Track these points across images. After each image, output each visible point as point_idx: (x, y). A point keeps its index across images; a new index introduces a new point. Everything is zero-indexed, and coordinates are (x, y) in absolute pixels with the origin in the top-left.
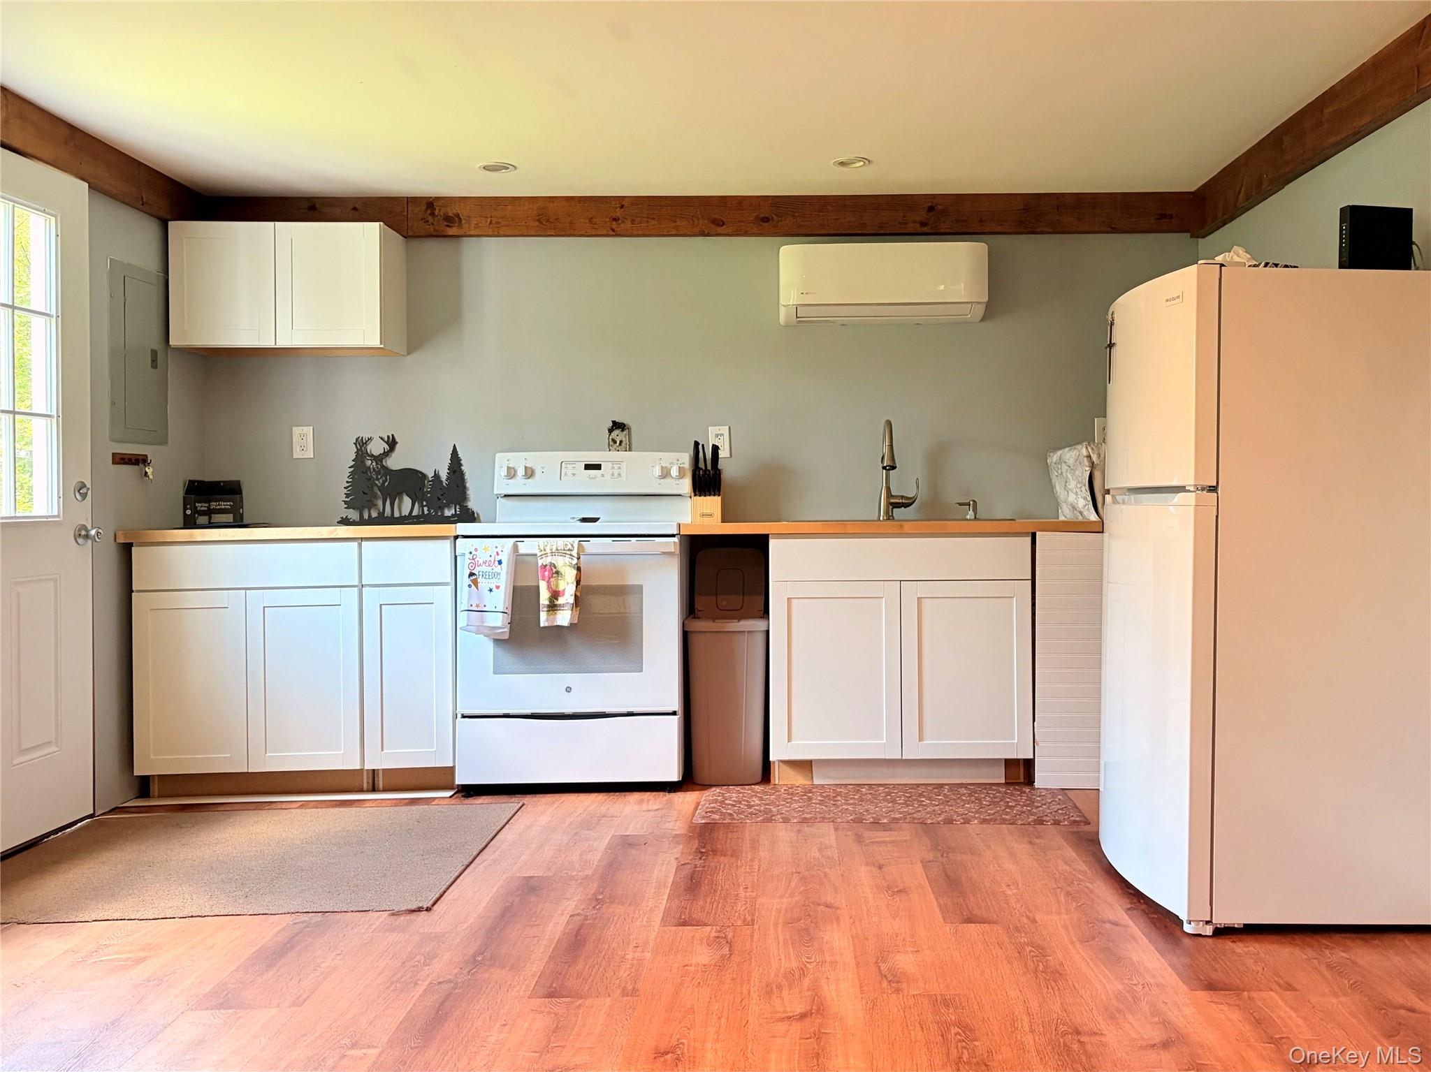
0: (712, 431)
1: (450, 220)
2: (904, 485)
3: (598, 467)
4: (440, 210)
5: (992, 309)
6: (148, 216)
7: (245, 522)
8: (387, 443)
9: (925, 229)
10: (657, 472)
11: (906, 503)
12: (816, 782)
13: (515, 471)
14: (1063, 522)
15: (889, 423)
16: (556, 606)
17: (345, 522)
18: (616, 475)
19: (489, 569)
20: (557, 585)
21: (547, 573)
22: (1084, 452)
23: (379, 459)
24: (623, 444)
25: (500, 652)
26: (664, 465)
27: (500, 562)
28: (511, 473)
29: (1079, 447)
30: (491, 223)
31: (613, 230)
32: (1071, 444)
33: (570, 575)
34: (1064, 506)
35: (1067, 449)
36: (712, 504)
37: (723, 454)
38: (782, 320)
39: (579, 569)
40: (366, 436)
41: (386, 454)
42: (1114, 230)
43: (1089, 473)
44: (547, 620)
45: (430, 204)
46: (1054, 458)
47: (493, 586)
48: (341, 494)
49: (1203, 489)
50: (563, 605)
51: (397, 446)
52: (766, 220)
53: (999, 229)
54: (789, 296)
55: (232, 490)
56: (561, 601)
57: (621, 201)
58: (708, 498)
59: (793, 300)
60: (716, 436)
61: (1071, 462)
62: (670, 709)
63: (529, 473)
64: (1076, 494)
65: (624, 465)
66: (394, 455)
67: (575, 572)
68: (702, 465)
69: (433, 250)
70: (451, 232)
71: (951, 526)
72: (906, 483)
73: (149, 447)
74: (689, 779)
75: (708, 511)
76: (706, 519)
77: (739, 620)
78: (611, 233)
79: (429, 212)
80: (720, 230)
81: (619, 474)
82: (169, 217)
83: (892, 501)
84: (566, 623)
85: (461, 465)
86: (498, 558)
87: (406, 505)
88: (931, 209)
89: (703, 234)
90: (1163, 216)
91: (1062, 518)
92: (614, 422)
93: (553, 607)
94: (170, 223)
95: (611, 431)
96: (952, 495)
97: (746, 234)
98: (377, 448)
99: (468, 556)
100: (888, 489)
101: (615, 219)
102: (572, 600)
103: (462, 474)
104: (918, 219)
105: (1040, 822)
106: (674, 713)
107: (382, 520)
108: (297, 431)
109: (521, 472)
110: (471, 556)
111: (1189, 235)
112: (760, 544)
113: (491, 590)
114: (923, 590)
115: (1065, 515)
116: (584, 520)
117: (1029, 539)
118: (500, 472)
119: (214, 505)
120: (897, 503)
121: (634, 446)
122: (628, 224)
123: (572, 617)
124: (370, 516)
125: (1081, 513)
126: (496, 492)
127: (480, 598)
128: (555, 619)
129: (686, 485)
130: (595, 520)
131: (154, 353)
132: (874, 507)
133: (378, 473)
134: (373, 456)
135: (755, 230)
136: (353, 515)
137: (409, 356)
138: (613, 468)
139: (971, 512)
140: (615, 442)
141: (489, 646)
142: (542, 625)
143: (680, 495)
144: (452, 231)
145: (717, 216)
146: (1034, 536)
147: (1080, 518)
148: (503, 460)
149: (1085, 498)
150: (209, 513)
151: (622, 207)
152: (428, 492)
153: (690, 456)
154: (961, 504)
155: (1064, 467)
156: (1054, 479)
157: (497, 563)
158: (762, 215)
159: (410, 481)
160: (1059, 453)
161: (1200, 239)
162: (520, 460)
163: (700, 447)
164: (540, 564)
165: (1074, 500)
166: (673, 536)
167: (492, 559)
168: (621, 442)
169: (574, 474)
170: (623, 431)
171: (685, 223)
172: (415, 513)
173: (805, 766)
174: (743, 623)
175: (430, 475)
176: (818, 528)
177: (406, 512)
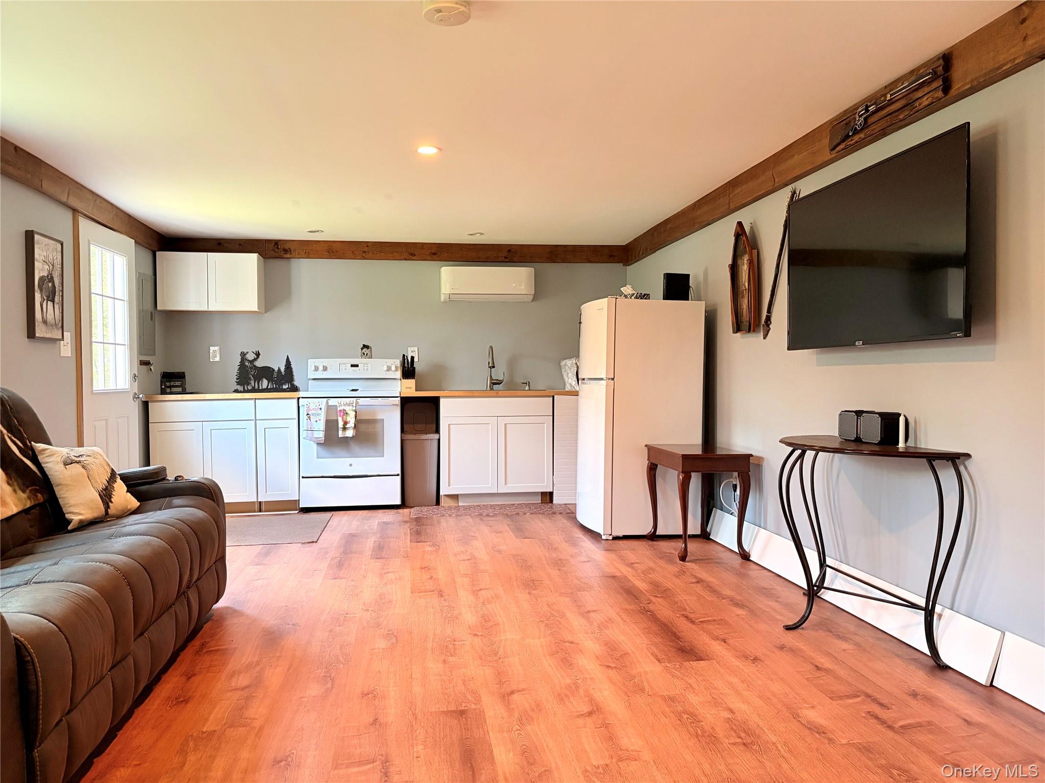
0: (410, 349)
1: (286, 251)
2: (498, 374)
3: (357, 366)
4: (281, 246)
5: (535, 298)
6: (145, 248)
7: (187, 391)
8: (256, 354)
9: (507, 260)
10: (385, 368)
11: (499, 383)
12: (460, 504)
13: (318, 368)
14: (567, 391)
15: (491, 347)
16: (346, 428)
17: (236, 391)
18: (366, 369)
19: (316, 412)
20: (346, 419)
21: (342, 414)
22: (575, 362)
23: (252, 362)
24: (368, 355)
25: (320, 449)
26: (388, 365)
27: (321, 409)
28: (316, 369)
29: (572, 359)
30: (305, 252)
31: (364, 257)
32: (570, 358)
33: (352, 414)
34: (567, 384)
35: (568, 360)
36: (411, 383)
37: (416, 360)
38: (442, 299)
39: (356, 412)
40: (245, 352)
41: (255, 360)
42: (590, 262)
43: (576, 370)
44: (342, 434)
45: (276, 243)
46: (563, 363)
47: (317, 420)
48: (234, 378)
49: (609, 379)
50: (349, 428)
51: (260, 356)
52: (434, 254)
53: (539, 260)
54: (446, 289)
55: (181, 376)
56: (348, 426)
57: (366, 244)
58: (409, 380)
59: (448, 292)
60: (411, 352)
61: (569, 365)
62: (396, 473)
63: (325, 369)
64: (572, 379)
65: (369, 365)
66: (259, 360)
67: (355, 413)
68: (406, 365)
69: (277, 264)
70: (286, 256)
71: (519, 393)
72: (499, 373)
73: (151, 357)
74: (404, 505)
75: (410, 387)
76: (408, 389)
77: (426, 434)
78: (362, 258)
79: (276, 246)
80: (413, 258)
81: (367, 369)
82: (156, 249)
83: (493, 382)
84: (351, 436)
85: (291, 365)
86: (319, 407)
87: (265, 383)
88: (509, 251)
89: (405, 259)
90: (611, 256)
91: (567, 390)
92: (364, 345)
93: (344, 429)
94: (158, 253)
95: (362, 349)
96: (519, 380)
97: (425, 260)
98: (251, 357)
99: (306, 406)
100: (491, 376)
101: (364, 252)
102: (353, 425)
103: (291, 369)
104: (504, 255)
105: (554, 513)
106: (398, 475)
107: (254, 390)
108: (212, 349)
109: (321, 368)
110: (307, 406)
111: (622, 264)
112: (435, 401)
113: (316, 421)
114: (507, 420)
115: (568, 388)
116: (353, 390)
117: (552, 398)
118: (311, 368)
119: (172, 383)
120: (495, 383)
121: (373, 357)
122: (371, 255)
123: (353, 434)
124: (248, 389)
125: (574, 387)
126: (309, 377)
127: (311, 424)
128: (345, 434)
129: (398, 374)
130: (356, 390)
131: (151, 313)
132: (484, 384)
133: (251, 368)
134: (249, 360)
135: (430, 259)
136: (240, 388)
137: (267, 314)
138: (364, 366)
139: (527, 387)
140: (364, 354)
141: (315, 446)
142: (340, 436)
143: (395, 379)
144: (288, 256)
145: (412, 252)
146: (553, 397)
147: (574, 390)
148: (312, 363)
149: (575, 381)
150: (170, 387)
151: (367, 246)
152: (275, 377)
153: (400, 361)
154: (523, 383)
155: (567, 367)
156: (563, 372)
157: (319, 409)
158: (432, 252)
159: (267, 372)
160: (565, 361)
161: (627, 267)
162: (321, 363)
163: (406, 357)
164: (338, 409)
165: (570, 381)
166: (397, 397)
167: (317, 407)
168: (367, 354)
169: (346, 369)
170: (368, 349)
171: (397, 254)
172: (269, 387)
173: (455, 497)
174: (428, 435)
175: (276, 369)
176: (462, 394)
177: (265, 386)
